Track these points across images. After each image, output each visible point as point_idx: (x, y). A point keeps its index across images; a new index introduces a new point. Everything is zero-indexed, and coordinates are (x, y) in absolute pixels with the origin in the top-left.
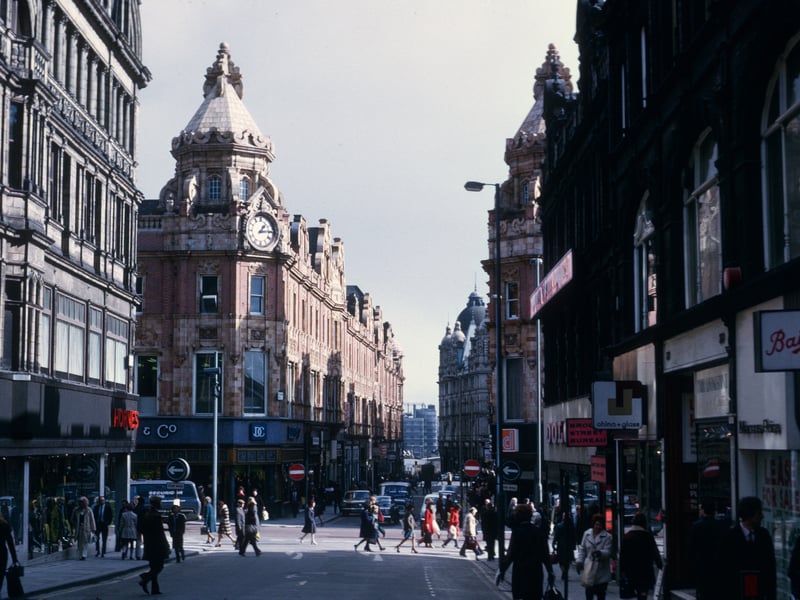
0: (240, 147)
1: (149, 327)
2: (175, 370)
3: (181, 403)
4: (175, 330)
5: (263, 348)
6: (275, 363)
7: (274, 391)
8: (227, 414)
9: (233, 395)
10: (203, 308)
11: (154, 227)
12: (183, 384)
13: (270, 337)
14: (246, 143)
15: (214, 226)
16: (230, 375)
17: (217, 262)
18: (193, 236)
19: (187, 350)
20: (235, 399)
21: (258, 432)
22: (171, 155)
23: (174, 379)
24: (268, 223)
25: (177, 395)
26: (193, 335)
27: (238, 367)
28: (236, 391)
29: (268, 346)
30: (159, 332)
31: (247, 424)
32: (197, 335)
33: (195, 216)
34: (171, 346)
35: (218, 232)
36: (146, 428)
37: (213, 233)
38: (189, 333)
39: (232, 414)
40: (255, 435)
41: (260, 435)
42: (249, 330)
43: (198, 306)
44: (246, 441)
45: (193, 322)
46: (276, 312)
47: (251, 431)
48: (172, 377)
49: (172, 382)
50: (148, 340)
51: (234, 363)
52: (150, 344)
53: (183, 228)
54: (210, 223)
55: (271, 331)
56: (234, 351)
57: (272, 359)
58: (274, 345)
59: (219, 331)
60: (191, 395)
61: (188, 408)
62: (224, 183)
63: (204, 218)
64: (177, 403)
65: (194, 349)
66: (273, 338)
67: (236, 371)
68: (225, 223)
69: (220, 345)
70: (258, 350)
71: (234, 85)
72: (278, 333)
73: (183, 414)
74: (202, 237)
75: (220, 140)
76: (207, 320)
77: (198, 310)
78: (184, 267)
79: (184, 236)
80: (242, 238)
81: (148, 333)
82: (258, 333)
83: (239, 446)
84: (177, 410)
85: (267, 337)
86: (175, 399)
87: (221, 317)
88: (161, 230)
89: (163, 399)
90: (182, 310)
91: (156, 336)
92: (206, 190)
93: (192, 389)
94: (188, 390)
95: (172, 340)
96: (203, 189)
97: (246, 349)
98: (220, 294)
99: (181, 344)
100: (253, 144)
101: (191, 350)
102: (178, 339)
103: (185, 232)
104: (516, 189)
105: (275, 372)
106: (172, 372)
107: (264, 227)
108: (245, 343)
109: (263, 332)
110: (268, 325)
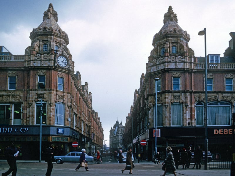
0: (55, 33)
1: (18, 94)
2: (28, 109)
3: (30, 120)
4: (28, 95)
5: (63, 103)
6: (68, 108)
7: (67, 117)
8: (48, 124)
9: (50, 117)
10: (39, 87)
11: (21, 59)
12: (31, 114)
13: (65, 99)
14: (57, 32)
15: (44, 58)
16: (49, 110)
17: (45, 71)
18: (35, 62)
19: (33, 102)
20: (51, 119)
21: (60, 131)
22: (30, 38)
23: (28, 112)
24: (65, 59)
25: (29, 118)
26: (35, 96)
27: (52, 108)
28: (52, 116)
29: (65, 102)
30: (22, 96)
31: (56, 128)
32: (37, 97)
33: (37, 55)
34: (27, 100)
35: (45, 60)
36: (16, 129)
37: (43, 60)
38: (33, 96)
39: (50, 124)
40: (59, 132)
41: (61, 132)
42: (57, 95)
43: (37, 86)
44: (56, 134)
45: (35, 92)
46: (68, 91)
47: (58, 130)
48: (27, 111)
49: (27, 113)
50: (18, 98)
51: (51, 106)
52: (18, 100)
53: (32, 59)
54: (42, 57)
55: (66, 97)
56: (51, 102)
57: (66, 107)
58: (67, 102)
59: (45, 95)
60: (34, 117)
61: (33, 122)
62: (49, 45)
63: (40, 55)
64: (29, 121)
65: (35, 101)
66: (67, 99)
67: (52, 109)
68: (48, 57)
69: (45, 100)
70: (61, 103)
71: (54, 17)
72: (69, 98)
73: (31, 124)
74: (39, 62)
75: (47, 30)
76: (40, 92)
77: (37, 88)
78: (32, 72)
79: (31, 62)
80: (55, 62)
81: (18, 96)
82: (61, 97)
83: (52, 135)
84: (28, 123)
85: (64, 99)
86: (28, 119)
87: (46, 90)
88: (23, 60)
89: (23, 119)
90: (31, 88)
91: (20, 97)
92: (42, 48)
93: (34, 115)
94: (33, 116)
95: (27, 99)
96: (41, 47)
97: (56, 102)
98: (46, 82)
99: (30, 99)
100: (60, 33)
101: (34, 102)
102: (29, 98)
103: (32, 60)
104: (159, 50)
105: (67, 111)
106: (27, 110)
107: (63, 60)
108: (55, 100)
109: (63, 97)
110: (64, 95)
